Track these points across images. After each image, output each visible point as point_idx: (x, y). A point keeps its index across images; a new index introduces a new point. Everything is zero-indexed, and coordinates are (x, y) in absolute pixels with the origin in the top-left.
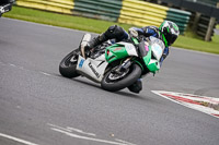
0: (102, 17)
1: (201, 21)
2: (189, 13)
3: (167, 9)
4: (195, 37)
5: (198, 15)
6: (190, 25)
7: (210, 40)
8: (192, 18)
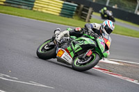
0: (23, 7)
1: (83, 10)
2: (76, 5)
3: (63, 2)
4: (79, 20)
5: (82, 6)
6: (77, 12)
7: (89, 21)
8: (78, 8)
